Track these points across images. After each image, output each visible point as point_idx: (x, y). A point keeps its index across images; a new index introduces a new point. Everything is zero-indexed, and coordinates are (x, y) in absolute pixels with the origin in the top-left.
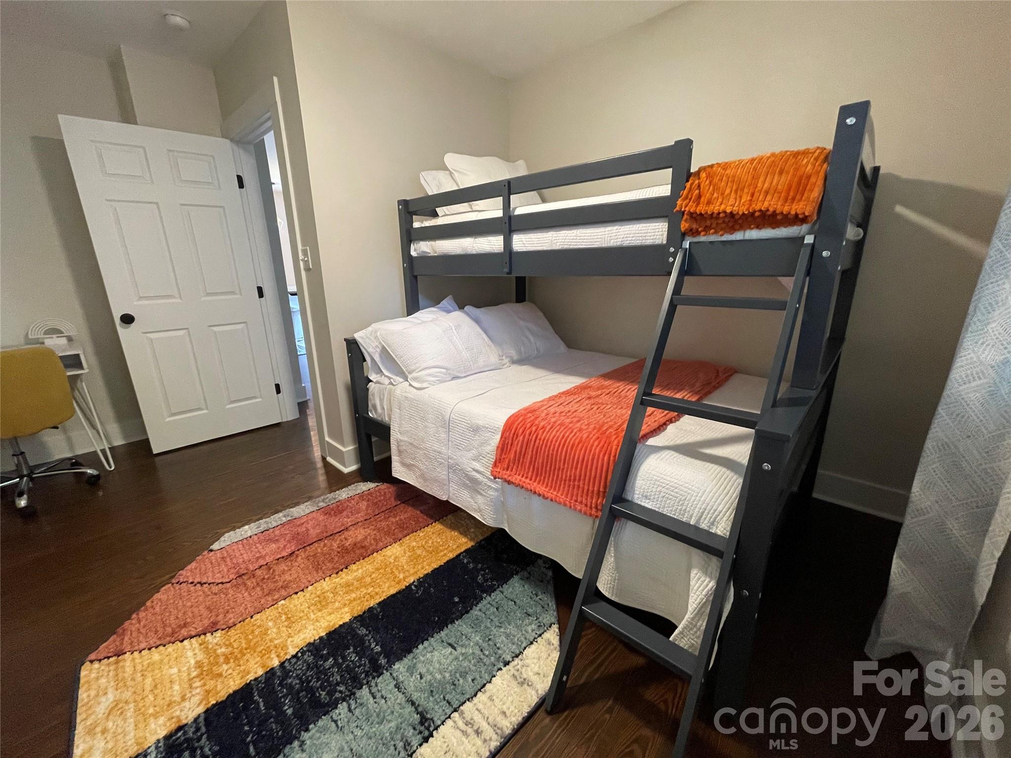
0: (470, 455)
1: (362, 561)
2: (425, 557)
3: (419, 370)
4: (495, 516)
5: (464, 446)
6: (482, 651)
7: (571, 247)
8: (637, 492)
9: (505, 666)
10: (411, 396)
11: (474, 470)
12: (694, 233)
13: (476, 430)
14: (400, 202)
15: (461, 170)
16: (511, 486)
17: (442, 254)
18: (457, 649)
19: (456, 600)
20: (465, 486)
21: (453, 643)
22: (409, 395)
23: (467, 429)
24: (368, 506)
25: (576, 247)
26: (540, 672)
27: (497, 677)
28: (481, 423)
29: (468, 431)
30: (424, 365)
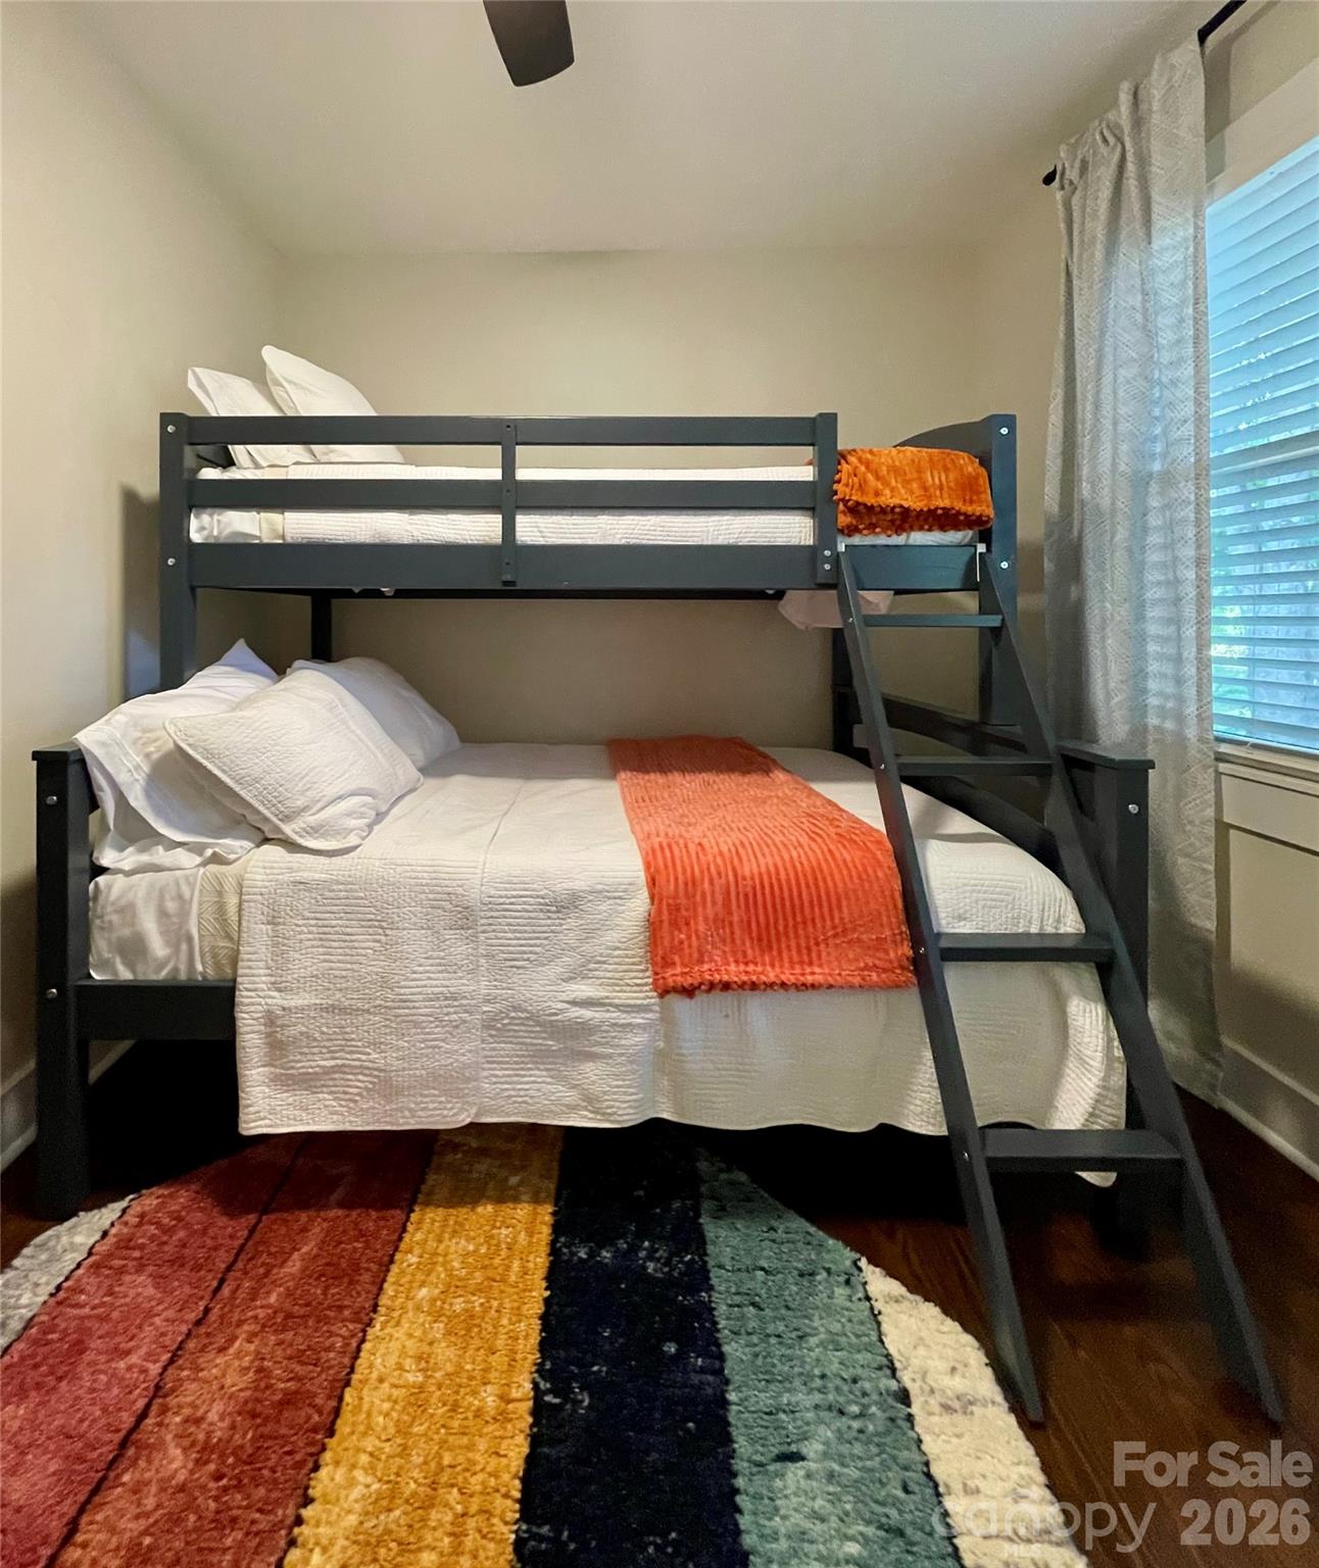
0: (555, 970)
1: (331, 1443)
2: (486, 1309)
3: (319, 805)
4: (641, 1096)
5: (533, 957)
6: (841, 1412)
7: (644, 542)
8: (942, 915)
9: (909, 1405)
10: (317, 876)
11: (574, 1003)
12: (850, 531)
13: (566, 905)
14: (166, 419)
15: (304, 384)
16: (701, 998)
17: (305, 541)
18: (804, 1451)
19: (671, 1348)
20: (539, 1057)
21: (785, 1449)
22: (305, 875)
23: (541, 910)
24: (159, 1280)
25: (651, 542)
26: (952, 1364)
27: (926, 1438)
28: (579, 885)
29: (541, 915)
30: (332, 791)
